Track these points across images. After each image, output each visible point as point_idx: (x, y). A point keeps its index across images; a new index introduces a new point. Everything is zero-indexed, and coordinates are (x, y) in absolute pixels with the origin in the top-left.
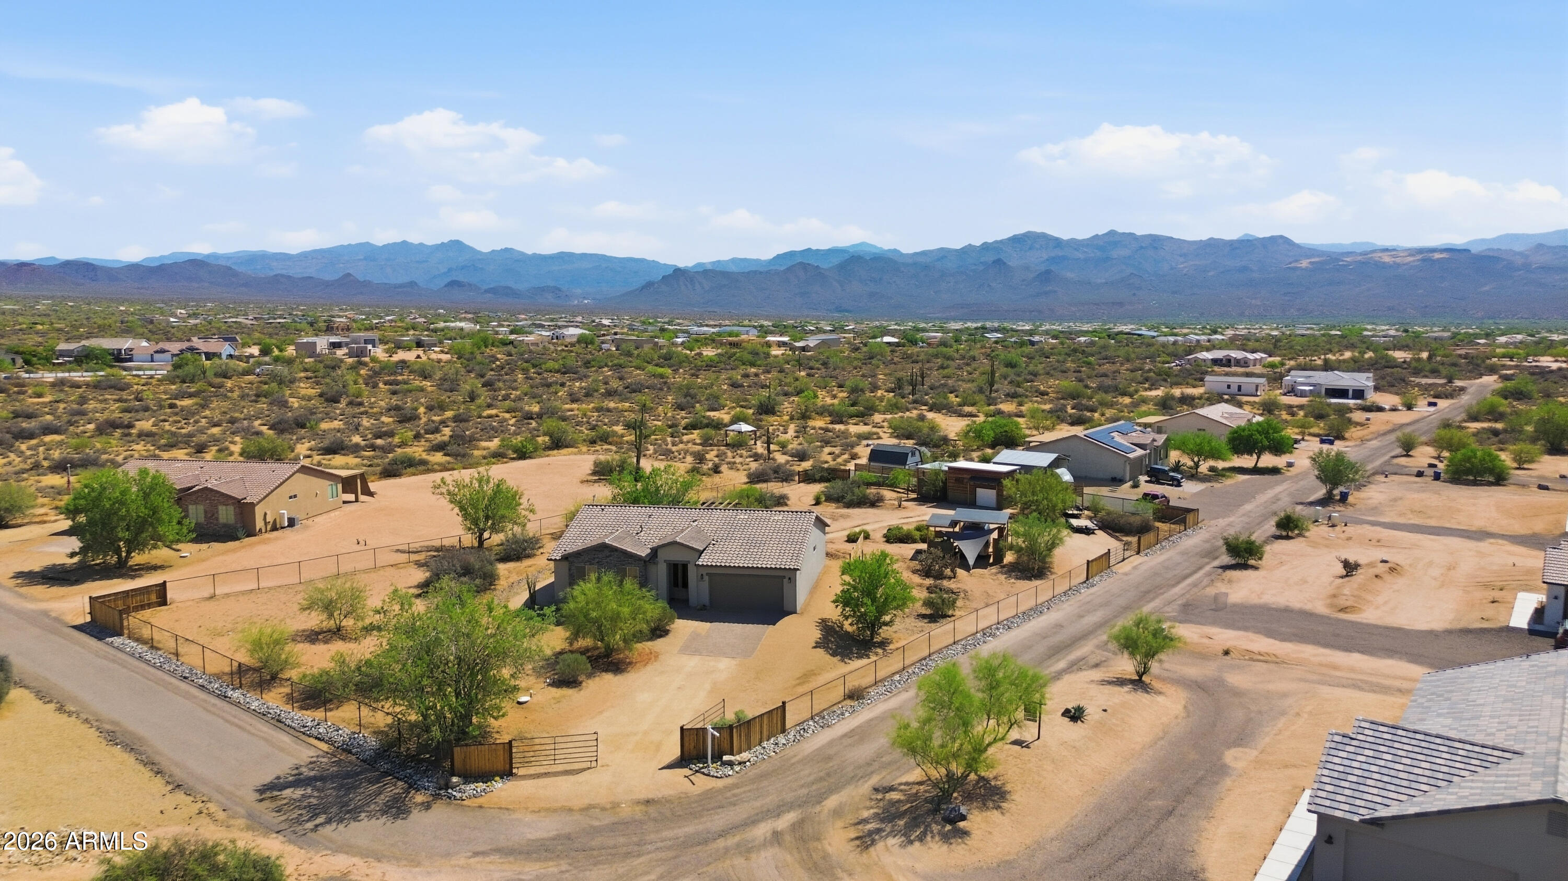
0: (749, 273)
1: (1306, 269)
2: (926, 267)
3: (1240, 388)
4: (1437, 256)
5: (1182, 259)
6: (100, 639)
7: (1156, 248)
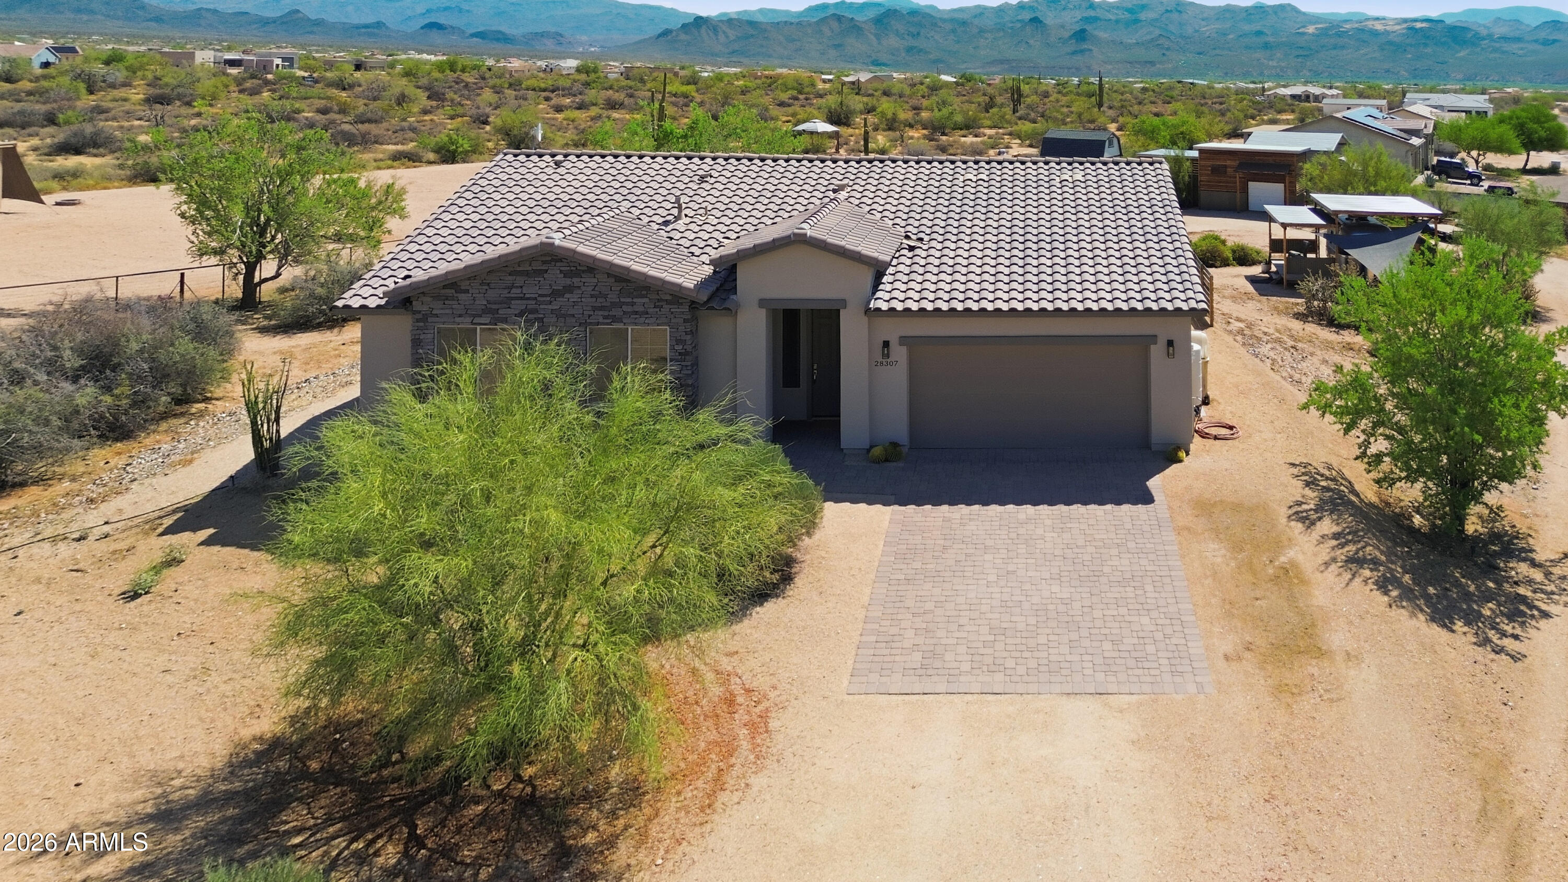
0: (778, 23)
1: (1313, 35)
2: (964, 23)
4: (1419, 25)
5: (1204, 23)
7: (1180, 12)
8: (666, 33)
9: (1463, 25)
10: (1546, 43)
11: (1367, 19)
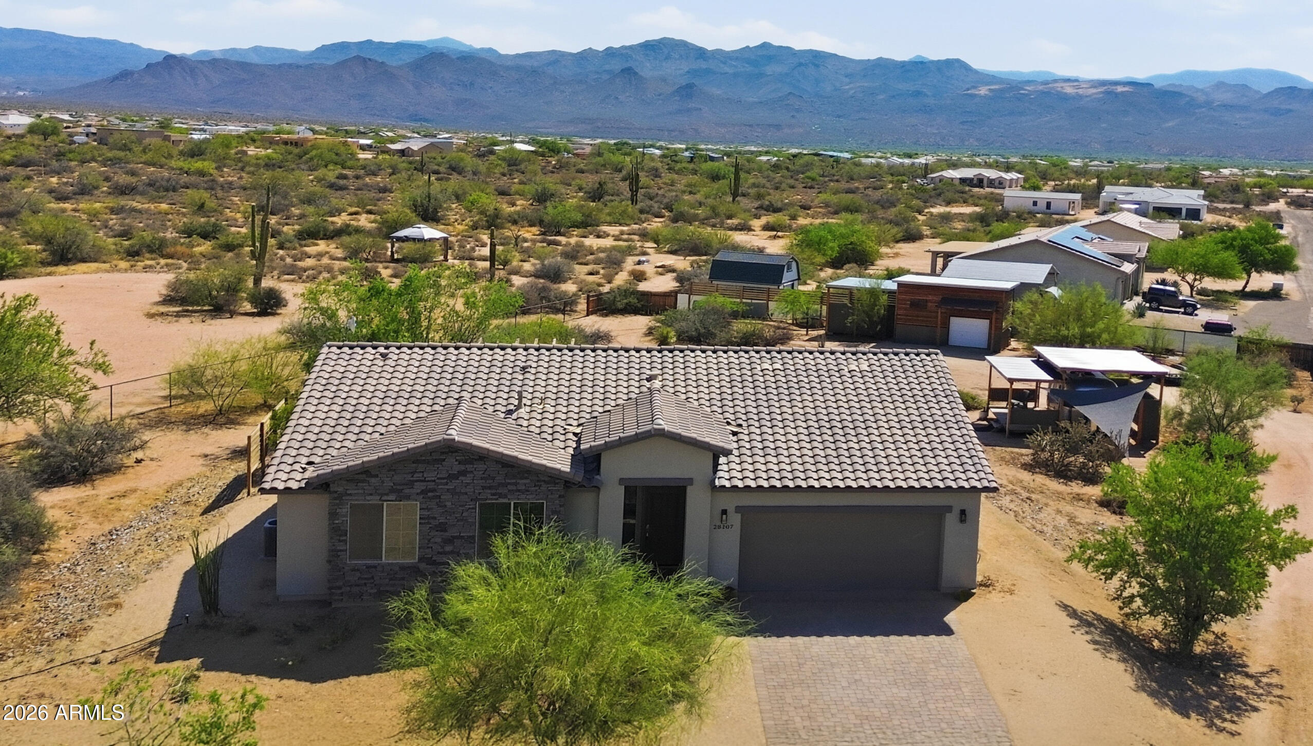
0: (280, 66)
1: (985, 96)
3: (1049, 205)
4: (1120, 89)
5: (847, 80)
7: (817, 66)
8: (125, 75)
9: (1176, 90)
10: (1277, 113)
11: (1055, 81)
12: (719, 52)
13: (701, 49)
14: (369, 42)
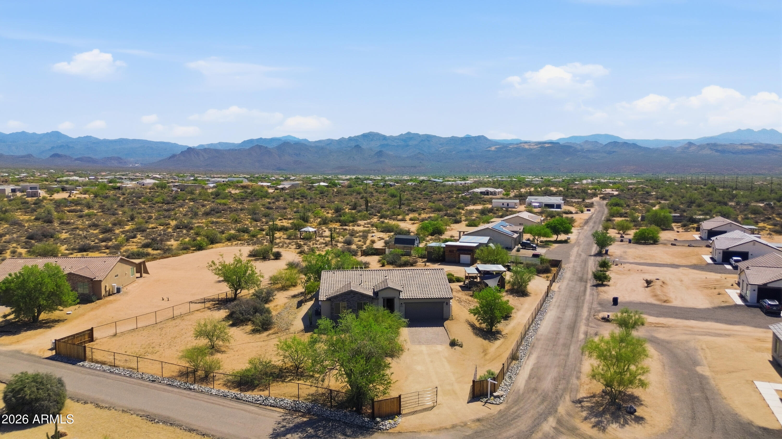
0: (229, 150)
1: (494, 151)
2: (322, 148)
3: (508, 204)
4: (547, 145)
5: (440, 146)
6: (73, 364)
7: (429, 141)
8: (174, 156)
9: (569, 145)
10: (610, 153)
11: (521, 143)
12: (391, 136)
13: (384, 136)
14: (261, 139)
